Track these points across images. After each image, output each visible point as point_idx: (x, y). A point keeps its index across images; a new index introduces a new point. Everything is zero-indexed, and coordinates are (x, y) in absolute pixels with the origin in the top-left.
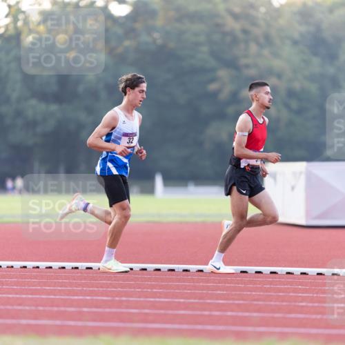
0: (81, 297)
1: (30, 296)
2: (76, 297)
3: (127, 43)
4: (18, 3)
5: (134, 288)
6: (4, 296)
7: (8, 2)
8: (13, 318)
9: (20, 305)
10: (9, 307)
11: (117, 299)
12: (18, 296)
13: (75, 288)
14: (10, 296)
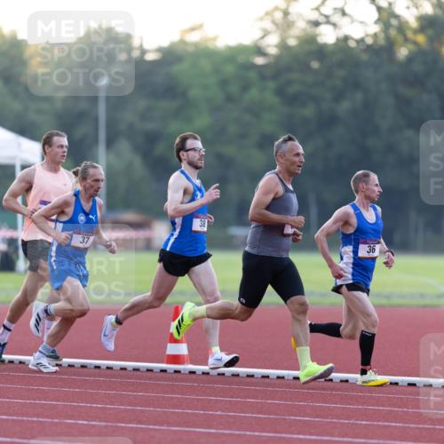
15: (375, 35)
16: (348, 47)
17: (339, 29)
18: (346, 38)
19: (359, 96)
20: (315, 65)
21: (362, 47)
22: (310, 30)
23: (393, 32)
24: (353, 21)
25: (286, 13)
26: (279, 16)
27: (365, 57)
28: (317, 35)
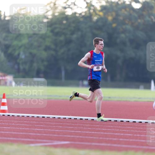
0: (119, 134)
1: (96, 133)
2: (116, 134)
3: (139, 21)
4: (91, 1)
5: (143, 131)
6: (85, 132)
7: (86, 1)
8: (89, 142)
9: (92, 136)
10: (87, 137)
11: (135, 135)
12: (90, 132)
13: (116, 130)
14: (87, 132)
15: (86, 12)
16: (76, 16)
17: (73, 10)
18: (75, 13)
19: (80, 33)
20: (65, 22)
21: (81, 16)
22: (63, 10)
23: (92, 11)
24: (78, 7)
25: (55, 4)
26: (52, 5)
27: (82, 20)
28: (65, 12)
